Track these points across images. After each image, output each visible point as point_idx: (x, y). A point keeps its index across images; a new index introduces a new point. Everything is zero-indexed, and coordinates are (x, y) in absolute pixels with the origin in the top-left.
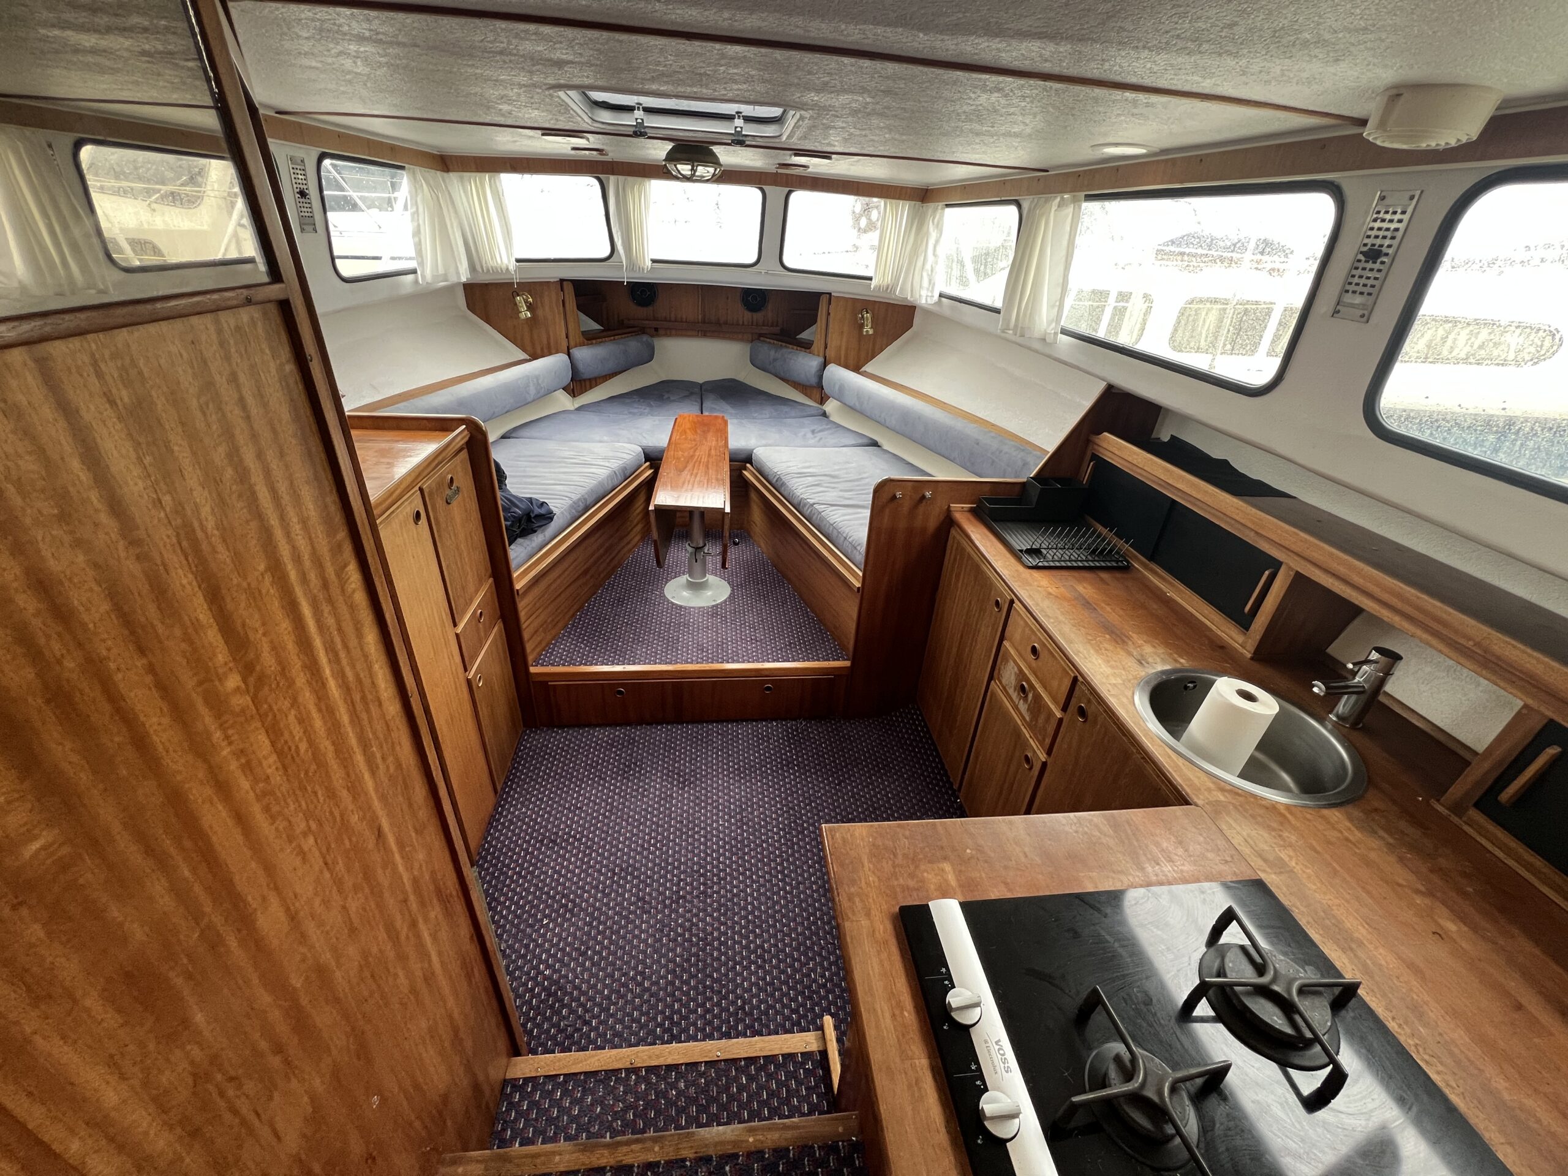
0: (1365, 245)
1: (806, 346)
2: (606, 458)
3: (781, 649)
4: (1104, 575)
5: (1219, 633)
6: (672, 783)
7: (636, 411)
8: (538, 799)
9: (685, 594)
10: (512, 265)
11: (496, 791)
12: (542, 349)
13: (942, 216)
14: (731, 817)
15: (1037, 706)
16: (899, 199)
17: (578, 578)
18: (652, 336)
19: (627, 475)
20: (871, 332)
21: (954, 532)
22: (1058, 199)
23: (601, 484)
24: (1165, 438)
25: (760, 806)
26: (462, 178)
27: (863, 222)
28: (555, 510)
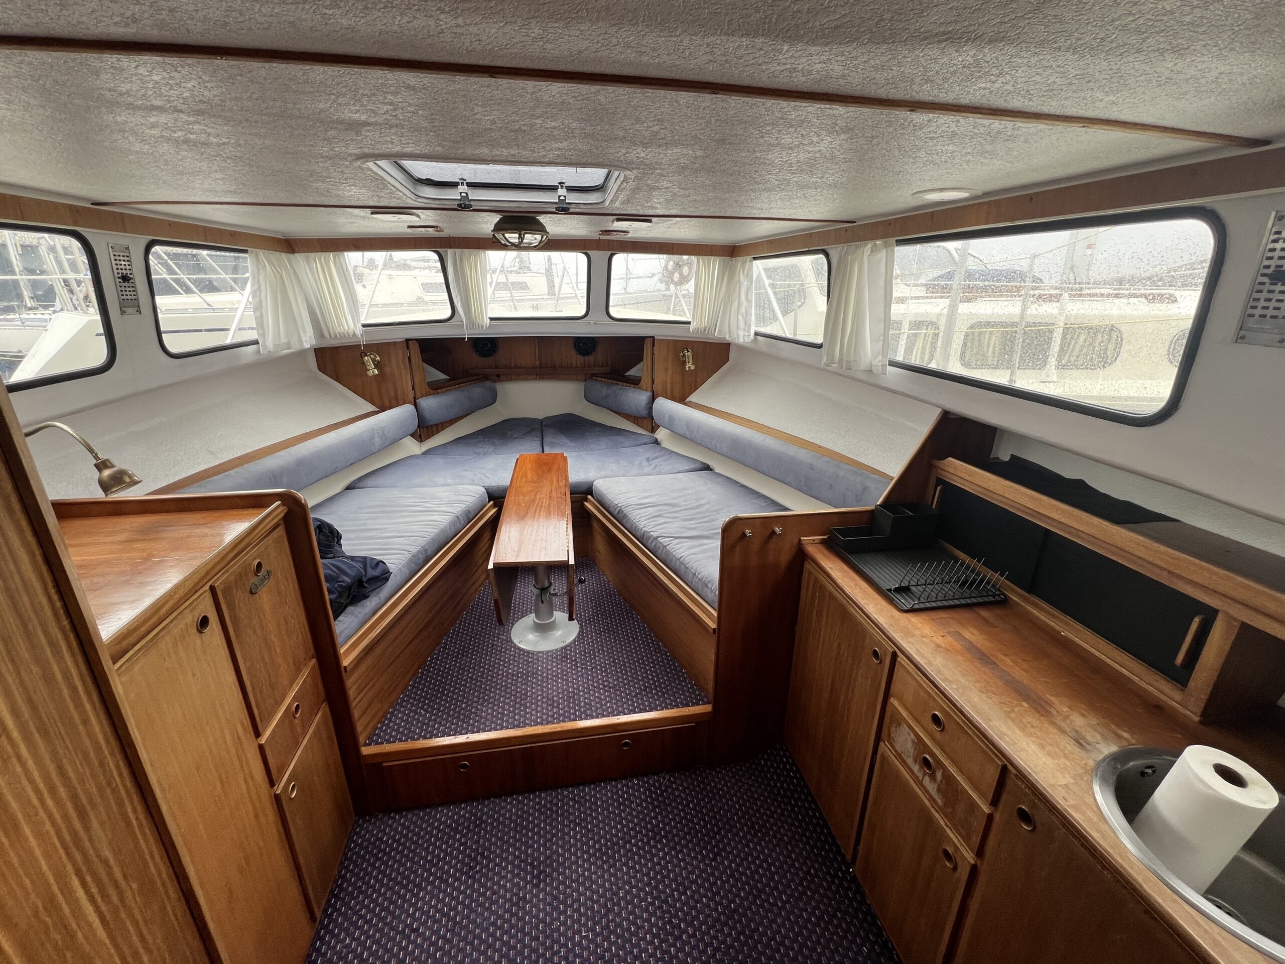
0: (1268, 267)
1: (635, 382)
2: (449, 503)
3: (636, 696)
4: (985, 613)
5: (1145, 686)
6: (524, 879)
7: (480, 450)
8: (366, 922)
9: (531, 637)
10: (359, 330)
11: (313, 918)
12: (390, 401)
13: (751, 267)
14: (595, 924)
15: (949, 786)
16: (711, 255)
17: (418, 635)
18: (495, 382)
19: (470, 517)
20: (693, 368)
21: (807, 566)
22: (869, 246)
23: (443, 531)
24: (1006, 458)
25: (628, 903)
26: (307, 259)
27: (676, 276)
28: (392, 567)
